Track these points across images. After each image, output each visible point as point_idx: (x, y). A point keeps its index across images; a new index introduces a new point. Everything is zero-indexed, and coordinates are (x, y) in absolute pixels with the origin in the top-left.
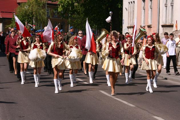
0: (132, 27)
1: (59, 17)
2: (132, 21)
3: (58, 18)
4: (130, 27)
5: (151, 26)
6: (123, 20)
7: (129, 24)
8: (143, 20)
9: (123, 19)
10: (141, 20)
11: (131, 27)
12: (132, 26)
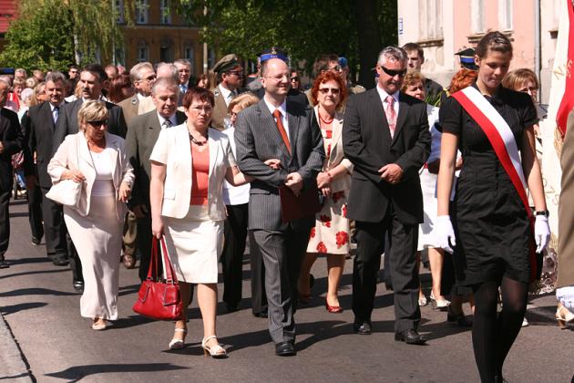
0: (434, 42)
1: (153, 25)
2: (433, 22)
3: (150, 28)
4: (426, 43)
5: (510, 35)
6: (399, 21)
7: (421, 33)
8: (478, 16)
9: (399, 17)
10: (470, 16)
11: (430, 42)
12: (435, 39)
